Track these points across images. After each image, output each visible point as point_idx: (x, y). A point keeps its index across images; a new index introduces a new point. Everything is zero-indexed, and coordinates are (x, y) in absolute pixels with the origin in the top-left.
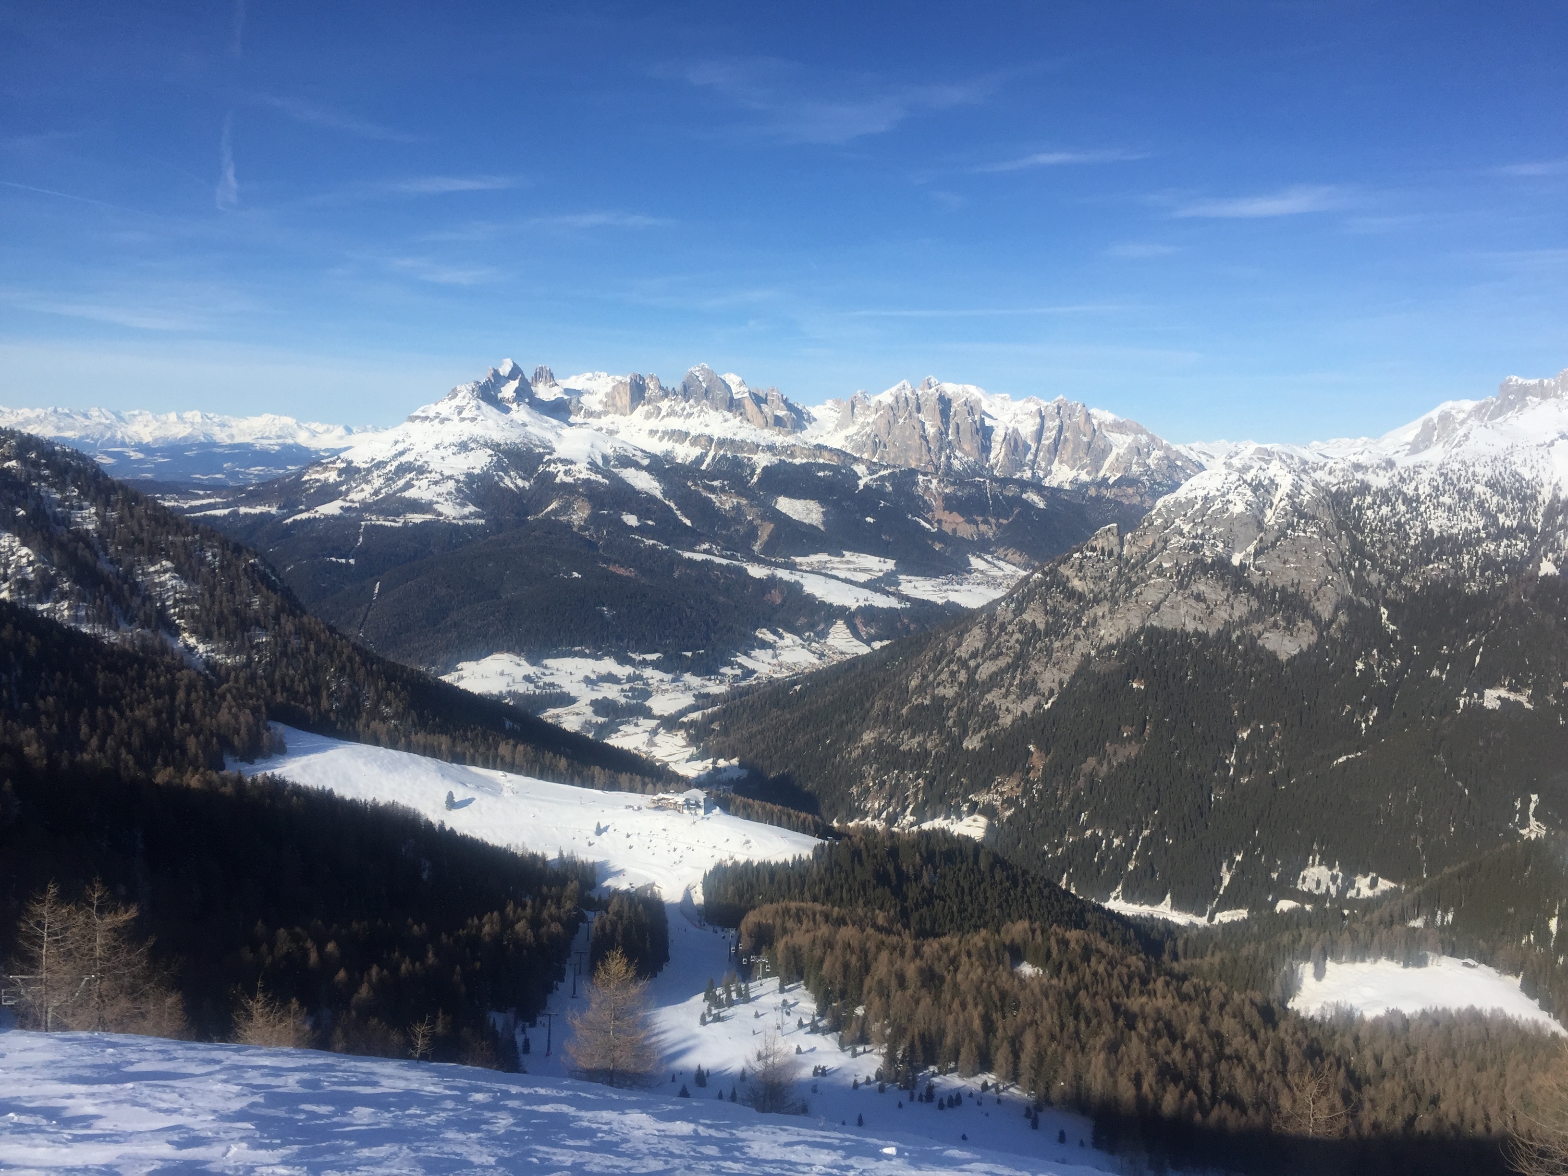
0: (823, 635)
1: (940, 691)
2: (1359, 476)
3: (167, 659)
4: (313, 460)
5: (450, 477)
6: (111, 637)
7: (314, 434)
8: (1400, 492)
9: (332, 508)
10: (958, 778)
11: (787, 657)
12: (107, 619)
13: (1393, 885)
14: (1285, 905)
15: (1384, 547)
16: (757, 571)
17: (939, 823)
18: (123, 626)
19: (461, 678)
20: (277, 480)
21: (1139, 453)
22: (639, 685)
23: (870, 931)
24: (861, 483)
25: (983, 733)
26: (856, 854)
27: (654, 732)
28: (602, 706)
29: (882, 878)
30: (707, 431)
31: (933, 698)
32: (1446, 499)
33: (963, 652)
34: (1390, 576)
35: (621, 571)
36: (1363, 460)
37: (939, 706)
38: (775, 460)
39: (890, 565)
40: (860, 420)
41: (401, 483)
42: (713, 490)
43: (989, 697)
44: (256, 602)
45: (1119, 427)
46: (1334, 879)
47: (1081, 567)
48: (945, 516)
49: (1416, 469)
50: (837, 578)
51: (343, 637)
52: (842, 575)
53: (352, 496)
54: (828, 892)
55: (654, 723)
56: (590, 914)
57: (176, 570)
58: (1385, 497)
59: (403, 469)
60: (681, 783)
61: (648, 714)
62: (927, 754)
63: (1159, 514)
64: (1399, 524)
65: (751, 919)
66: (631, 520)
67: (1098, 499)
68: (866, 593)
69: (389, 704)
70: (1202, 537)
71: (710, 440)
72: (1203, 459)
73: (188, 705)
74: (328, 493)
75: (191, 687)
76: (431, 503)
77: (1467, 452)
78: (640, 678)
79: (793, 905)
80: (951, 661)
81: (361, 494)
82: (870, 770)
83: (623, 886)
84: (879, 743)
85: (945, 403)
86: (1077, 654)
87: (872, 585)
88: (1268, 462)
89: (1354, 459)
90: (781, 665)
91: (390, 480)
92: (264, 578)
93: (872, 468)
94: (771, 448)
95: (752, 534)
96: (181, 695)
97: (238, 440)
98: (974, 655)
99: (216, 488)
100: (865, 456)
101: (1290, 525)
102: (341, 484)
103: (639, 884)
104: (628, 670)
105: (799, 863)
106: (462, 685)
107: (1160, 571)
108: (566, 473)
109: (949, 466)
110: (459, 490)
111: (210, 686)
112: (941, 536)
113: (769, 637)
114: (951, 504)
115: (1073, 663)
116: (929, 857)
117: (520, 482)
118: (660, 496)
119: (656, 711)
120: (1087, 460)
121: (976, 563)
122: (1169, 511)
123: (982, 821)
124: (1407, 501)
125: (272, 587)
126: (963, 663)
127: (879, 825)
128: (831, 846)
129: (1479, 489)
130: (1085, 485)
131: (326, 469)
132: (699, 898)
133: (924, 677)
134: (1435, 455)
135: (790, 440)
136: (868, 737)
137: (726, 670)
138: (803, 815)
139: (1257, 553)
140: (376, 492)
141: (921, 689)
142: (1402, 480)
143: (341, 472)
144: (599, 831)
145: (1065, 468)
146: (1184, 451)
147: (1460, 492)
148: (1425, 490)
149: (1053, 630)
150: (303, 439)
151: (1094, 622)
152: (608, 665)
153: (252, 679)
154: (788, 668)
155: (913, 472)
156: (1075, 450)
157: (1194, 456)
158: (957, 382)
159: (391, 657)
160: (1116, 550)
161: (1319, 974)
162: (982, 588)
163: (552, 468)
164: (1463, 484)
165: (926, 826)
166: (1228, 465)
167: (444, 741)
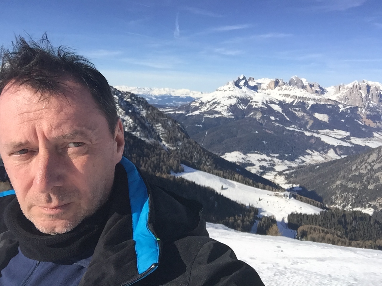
0: (326, 152)
1: (362, 171)
3: (159, 147)
4: (193, 100)
5: (226, 105)
6: (148, 141)
7: (194, 94)
9: (197, 112)
10: (366, 197)
11: (315, 158)
12: (147, 137)
16: (307, 134)
17: (359, 209)
18: (150, 139)
19: (226, 157)
20: (185, 105)
22: (272, 162)
23: (336, 236)
24: (341, 110)
25: (375, 184)
26: (333, 215)
27: (276, 175)
28: (262, 167)
29: (340, 222)
30: (295, 95)
31: (359, 173)
33: (370, 160)
35: (269, 132)
37: (361, 176)
38: (315, 103)
39: (348, 134)
40: (341, 92)
41: (214, 106)
42: (296, 110)
43: (377, 174)
44: (179, 135)
48: (367, 120)
50: (332, 137)
51: (198, 145)
52: (333, 136)
53: (202, 109)
54: (324, 224)
55: (276, 173)
56: (256, 221)
57: (162, 126)
59: (214, 103)
60: (283, 190)
61: (274, 170)
62: (356, 189)
65: (301, 229)
66: (273, 118)
68: (340, 141)
69: (208, 162)
71: (296, 97)
73: (163, 158)
74: (196, 108)
75: (164, 154)
76: (221, 112)
78: (272, 160)
79: (313, 226)
80: (366, 163)
81: (204, 109)
82: (338, 192)
83: (266, 215)
84: (342, 185)
85: (368, 87)
87: (342, 139)
90: (313, 160)
91: (211, 106)
92: (181, 129)
93: (344, 106)
94: (314, 99)
95: (307, 123)
96: (162, 156)
97: (177, 95)
98: (373, 162)
99: (171, 107)
100: (343, 102)
102: (199, 106)
103: (270, 215)
104: (269, 158)
105: (315, 215)
106: (226, 159)
108: (256, 105)
109: (369, 106)
110: (228, 109)
111: (168, 154)
112: (365, 126)
113: (310, 152)
114: (368, 117)
116: (355, 218)
117: (243, 107)
118: (281, 112)
119: (277, 170)
121: (375, 134)
123: (372, 210)
125: (182, 131)
126: (369, 164)
127: (340, 208)
128: (325, 212)
131: (196, 103)
132: (286, 221)
133: (357, 167)
135: (320, 97)
136: (338, 182)
137: (297, 160)
138: (317, 202)
140: (208, 109)
141: (355, 170)
143: (200, 103)
144: (260, 200)
150: (191, 95)
152: (264, 156)
153: (177, 153)
154: (315, 161)
155: (357, 107)
158: (373, 81)
159: (209, 150)
162: (377, 142)
163: (252, 104)
165: (355, 209)
167: (221, 172)
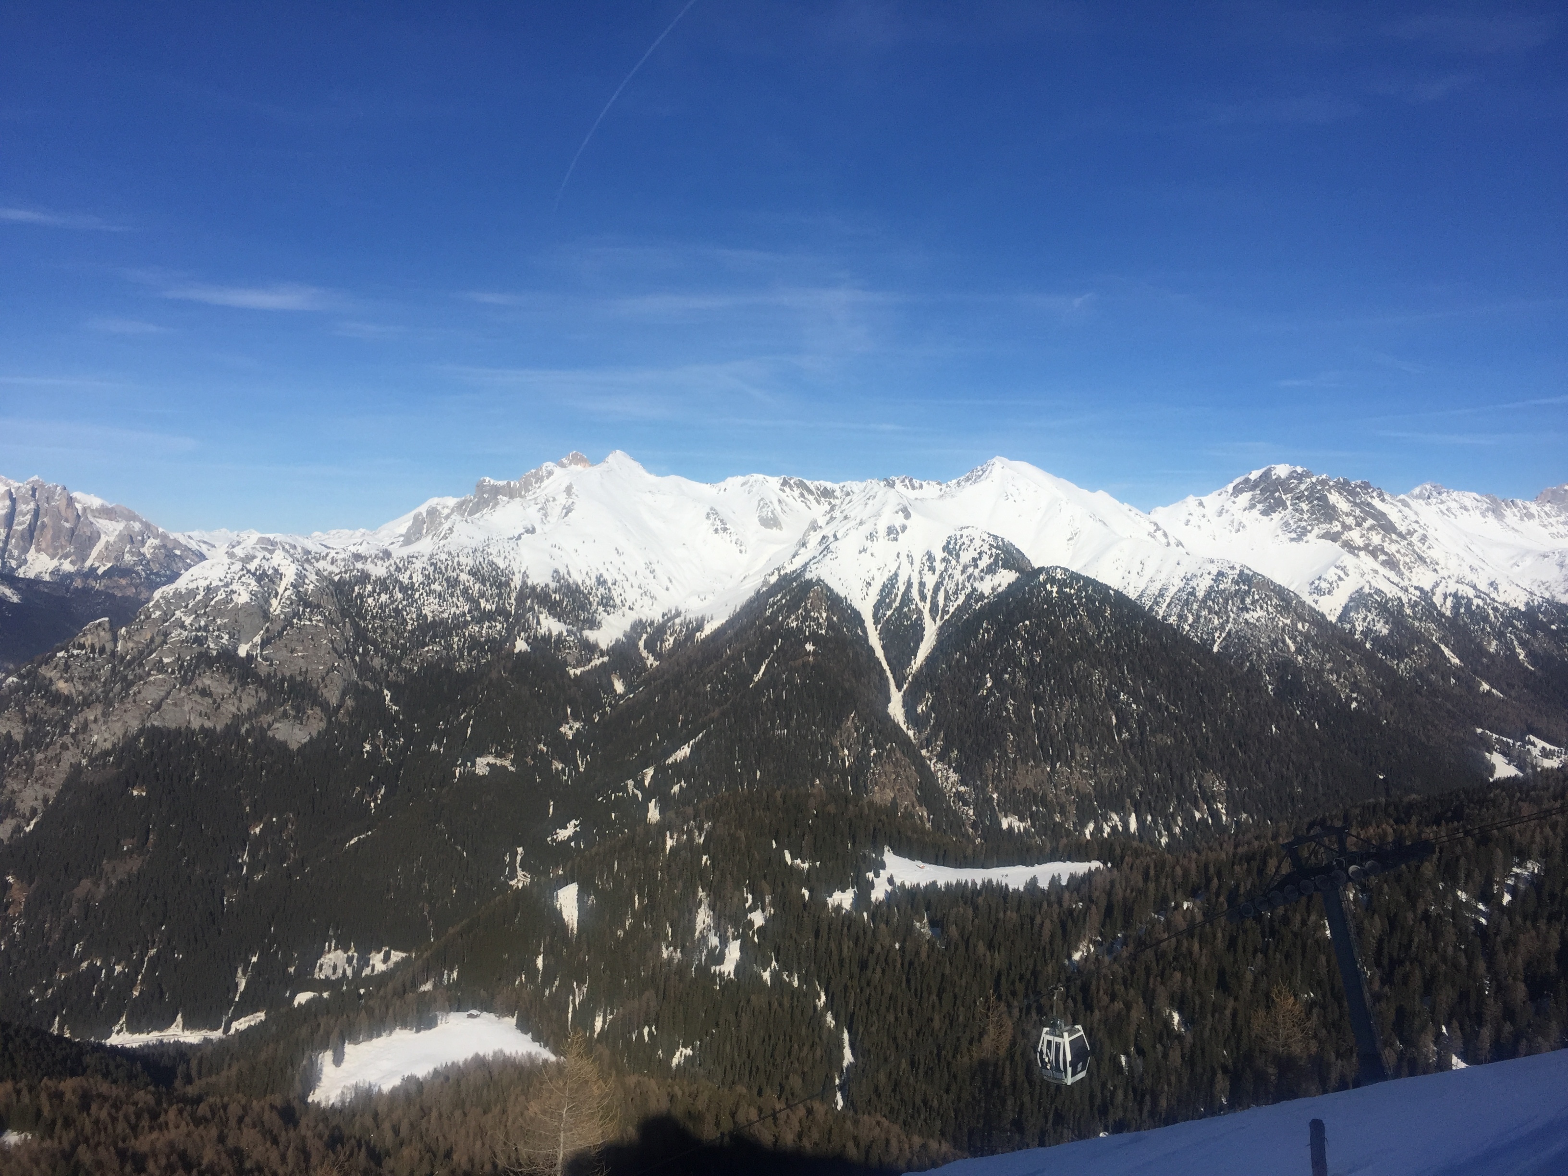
2: (359, 565)
8: (397, 581)
13: (404, 955)
14: (302, 998)
15: (385, 632)
21: (132, 541)
32: (436, 587)
34: (391, 659)
36: (362, 550)
45: (108, 513)
46: (349, 960)
47: (67, 667)
49: (410, 560)
58: (383, 585)
63: (157, 606)
64: (396, 610)
67: (86, 591)
70: (206, 628)
72: (204, 549)
77: (453, 543)
86: (65, 765)
88: (272, 552)
89: (353, 549)
101: (296, 614)
107: (160, 667)
115: (60, 775)
120: (70, 549)
122: (168, 602)
124: (403, 589)
129: (464, 577)
130: (69, 576)
134: (425, 546)
139: (264, 644)
142: (398, 569)
145: (44, 557)
146: (183, 540)
147: (448, 580)
148: (418, 578)
149: (34, 741)
151: (84, 727)
156: (56, 537)
157: (193, 545)
160: (109, 646)
161: (338, 1060)
164: (450, 573)
166: (231, 555)
